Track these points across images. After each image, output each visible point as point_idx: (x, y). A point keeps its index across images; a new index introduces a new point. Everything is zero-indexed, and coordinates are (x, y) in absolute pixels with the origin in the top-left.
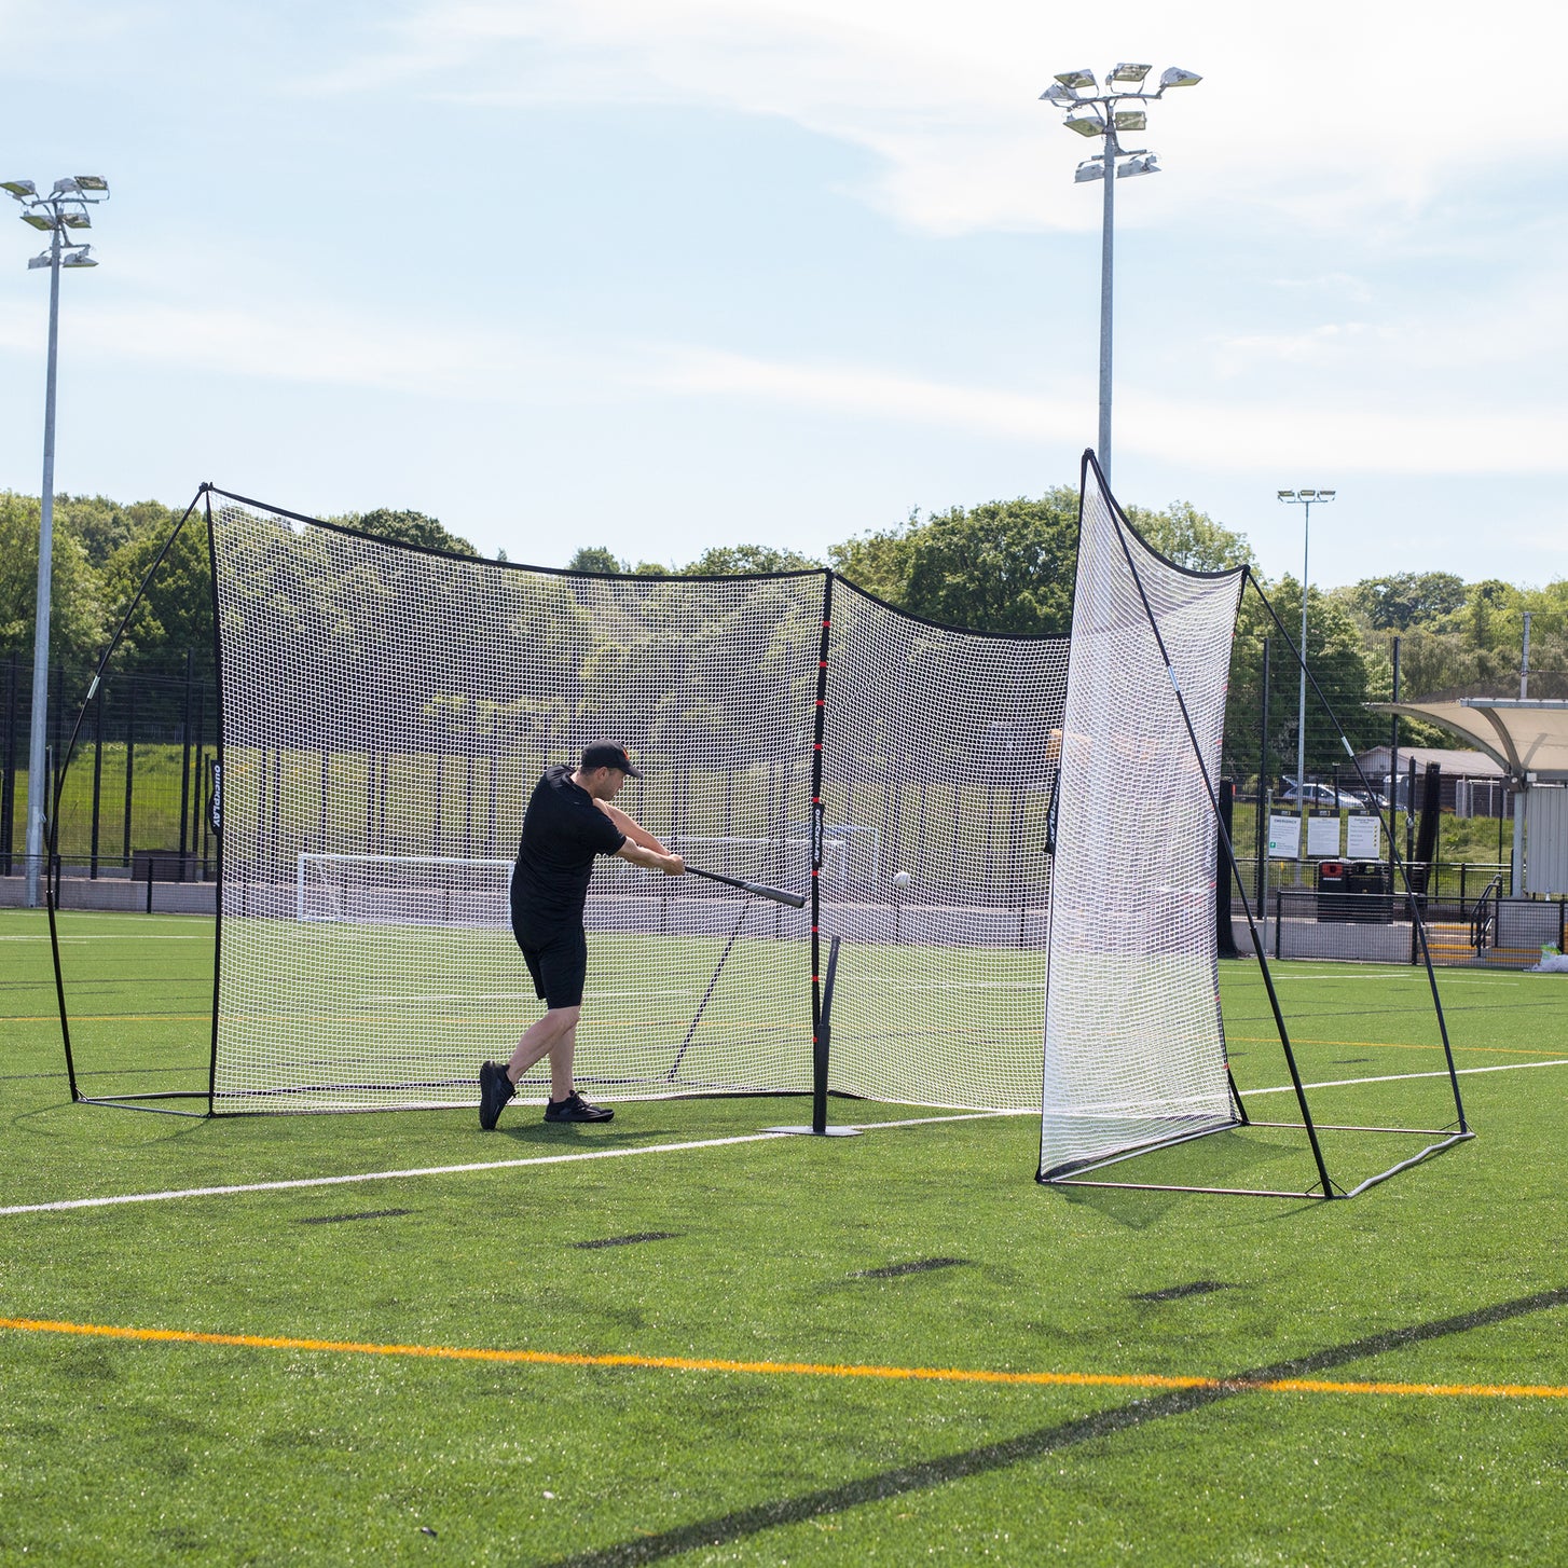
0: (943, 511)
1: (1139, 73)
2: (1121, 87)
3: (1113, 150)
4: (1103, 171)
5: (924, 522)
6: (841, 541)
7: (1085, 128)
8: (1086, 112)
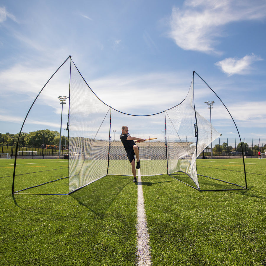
0: (38, 130)
1: (65, 97)
2: (64, 98)
3: (63, 102)
4: (62, 103)
5: (37, 131)
6: (30, 132)
7: (61, 100)
8: (61, 99)
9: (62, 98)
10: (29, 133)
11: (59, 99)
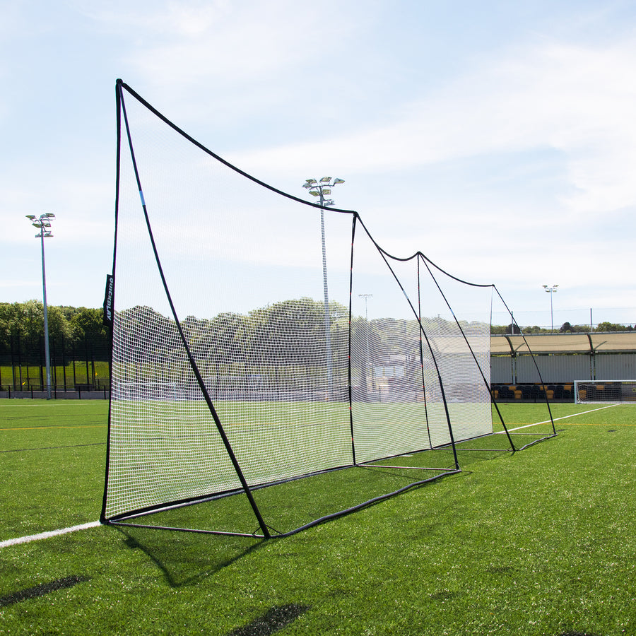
0: (276, 302)
1: (328, 179)
2: (323, 183)
3: (322, 200)
5: (271, 305)
6: (251, 310)
7: (315, 194)
8: (315, 190)
9: (319, 184)
10: (248, 315)
11: (308, 190)
